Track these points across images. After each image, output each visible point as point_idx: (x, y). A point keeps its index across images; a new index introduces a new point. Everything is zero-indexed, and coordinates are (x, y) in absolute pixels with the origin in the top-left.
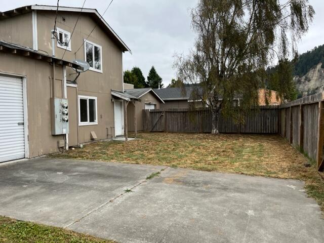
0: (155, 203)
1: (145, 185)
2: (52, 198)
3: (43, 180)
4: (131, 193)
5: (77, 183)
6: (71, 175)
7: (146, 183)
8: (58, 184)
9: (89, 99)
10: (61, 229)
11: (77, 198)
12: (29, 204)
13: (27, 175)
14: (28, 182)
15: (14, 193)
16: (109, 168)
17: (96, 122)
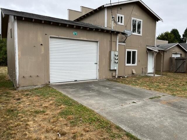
0: (145, 111)
1: (146, 102)
2: (98, 98)
3: (99, 90)
4: (135, 104)
5: (112, 94)
6: (111, 90)
7: (147, 101)
8: (104, 93)
9: (133, 51)
10: (93, 111)
11: (108, 100)
12: (88, 99)
13: (94, 87)
14: (93, 90)
15: (85, 93)
16: (133, 89)
17: (136, 64)
